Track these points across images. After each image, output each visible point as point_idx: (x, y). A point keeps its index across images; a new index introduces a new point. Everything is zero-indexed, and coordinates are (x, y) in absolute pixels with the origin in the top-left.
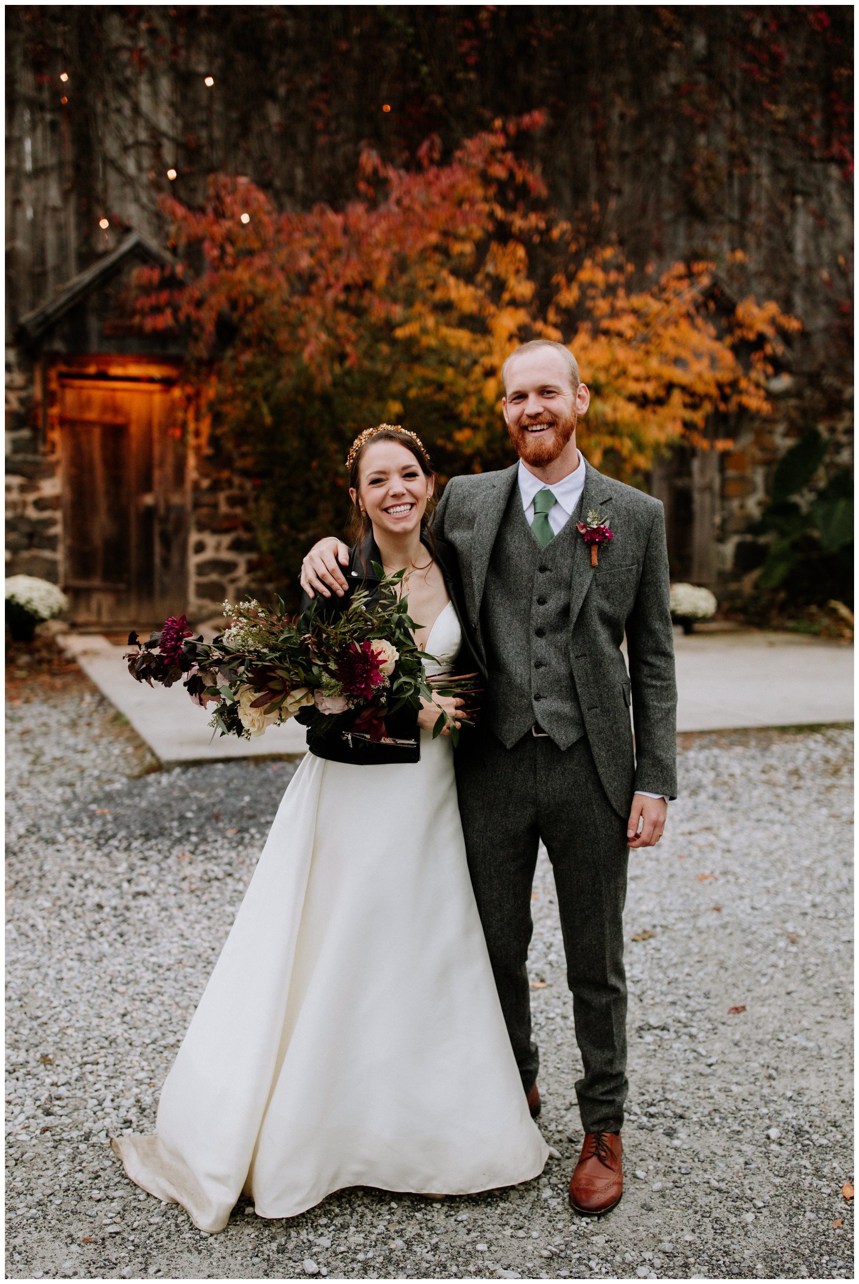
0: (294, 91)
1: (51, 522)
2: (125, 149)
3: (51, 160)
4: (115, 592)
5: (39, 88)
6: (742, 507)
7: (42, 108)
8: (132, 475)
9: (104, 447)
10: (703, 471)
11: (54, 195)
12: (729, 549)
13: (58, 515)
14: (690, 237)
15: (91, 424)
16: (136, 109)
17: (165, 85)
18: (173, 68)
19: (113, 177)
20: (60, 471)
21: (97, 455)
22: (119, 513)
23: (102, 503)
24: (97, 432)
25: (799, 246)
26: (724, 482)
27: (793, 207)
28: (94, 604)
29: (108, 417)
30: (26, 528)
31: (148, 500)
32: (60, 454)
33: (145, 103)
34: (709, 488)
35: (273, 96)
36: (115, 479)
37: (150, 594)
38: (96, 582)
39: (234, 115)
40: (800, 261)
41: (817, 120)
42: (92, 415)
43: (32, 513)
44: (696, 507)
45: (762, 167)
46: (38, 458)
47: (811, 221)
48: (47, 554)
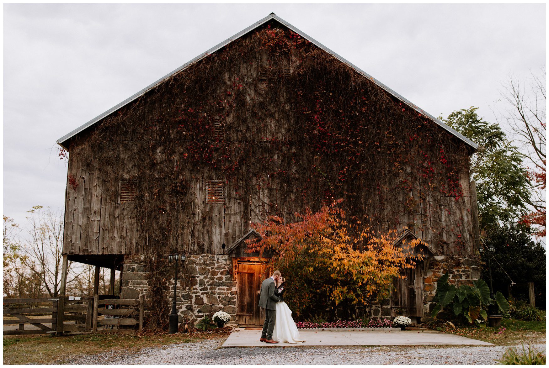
0: (297, 191)
1: (234, 298)
2: (256, 207)
3: (238, 211)
4: (250, 316)
5: (236, 195)
6: (430, 293)
7: (237, 199)
8: (255, 286)
9: (248, 279)
10: (418, 284)
11: (239, 219)
12: (428, 306)
13: (236, 296)
14: (409, 219)
15: (245, 273)
16: (259, 198)
17: (266, 191)
18: (268, 188)
19: (253, 214)
20: (237, 285)
21: (246, 281)
22: (251, 296)
23: (247, 293)
24: (247, 275)
25: (443, 220)
26: (424, 286)
27: (441, 209)
28: (244, 319)
29: (249, 271)
30: (228, 299)
31: (259, 292)
32: (237, 281)
33: (261, 196)
34: (420, 288)
35: (292, 192)
36: (251, 287)
37: (259, 317)
38: (245, 314)
39: (283, 197)
40: (444, 224)
41: (446, 186)
42: (246, 271)
43: (229, 296)
44: (416, 294)
45: (429, 199)
46: (232, 282)
47: (446, 213)
48: (233, 306)
